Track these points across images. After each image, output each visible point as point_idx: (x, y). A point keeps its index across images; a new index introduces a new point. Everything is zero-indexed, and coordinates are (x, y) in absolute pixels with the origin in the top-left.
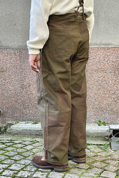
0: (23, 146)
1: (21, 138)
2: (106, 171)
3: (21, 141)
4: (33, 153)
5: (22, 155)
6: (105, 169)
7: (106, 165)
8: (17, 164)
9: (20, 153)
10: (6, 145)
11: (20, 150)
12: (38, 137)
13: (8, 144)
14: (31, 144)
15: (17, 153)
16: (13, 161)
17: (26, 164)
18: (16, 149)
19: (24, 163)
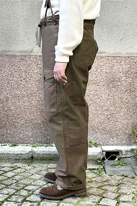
0: (1, 172)
2: (105, 198)
4: (16, 181)
5: (3, 183)
6: (103, 196)
7: (104, 192)
12: (18, 162)
14: (12, 171)
17: (10, 193)
19: (7, 193)
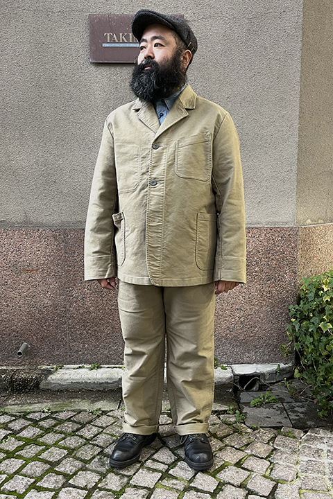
0: (76, 426)
1: (71, 402)
3: (70, 413)
4: (100, 450)
5: (77, 455)
8: (71, 488)
9: (74, 450)
10: (42, 428)
11: (72, 442)
12: (102, 399)
13: (45, 424)
14: (92, 421)
15: (66, 452)
16: (61, 477)
17: (89, 485)
18: (64, 439)
19: (84, 484)
